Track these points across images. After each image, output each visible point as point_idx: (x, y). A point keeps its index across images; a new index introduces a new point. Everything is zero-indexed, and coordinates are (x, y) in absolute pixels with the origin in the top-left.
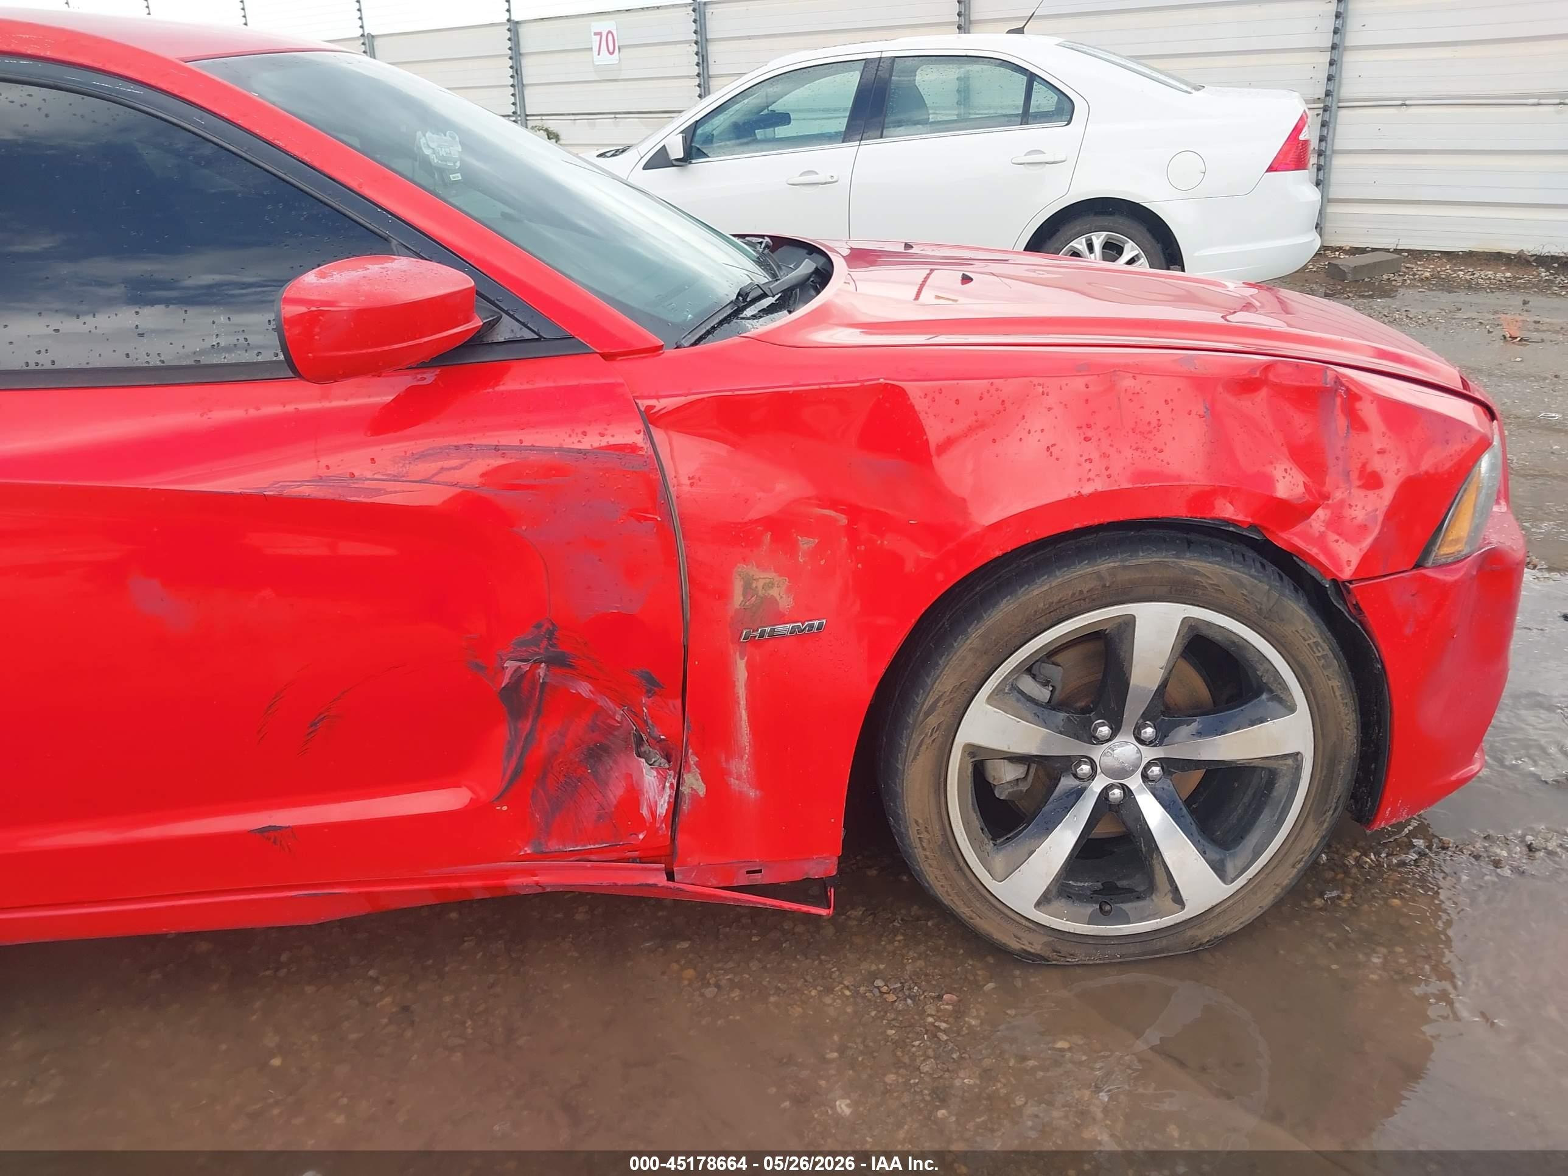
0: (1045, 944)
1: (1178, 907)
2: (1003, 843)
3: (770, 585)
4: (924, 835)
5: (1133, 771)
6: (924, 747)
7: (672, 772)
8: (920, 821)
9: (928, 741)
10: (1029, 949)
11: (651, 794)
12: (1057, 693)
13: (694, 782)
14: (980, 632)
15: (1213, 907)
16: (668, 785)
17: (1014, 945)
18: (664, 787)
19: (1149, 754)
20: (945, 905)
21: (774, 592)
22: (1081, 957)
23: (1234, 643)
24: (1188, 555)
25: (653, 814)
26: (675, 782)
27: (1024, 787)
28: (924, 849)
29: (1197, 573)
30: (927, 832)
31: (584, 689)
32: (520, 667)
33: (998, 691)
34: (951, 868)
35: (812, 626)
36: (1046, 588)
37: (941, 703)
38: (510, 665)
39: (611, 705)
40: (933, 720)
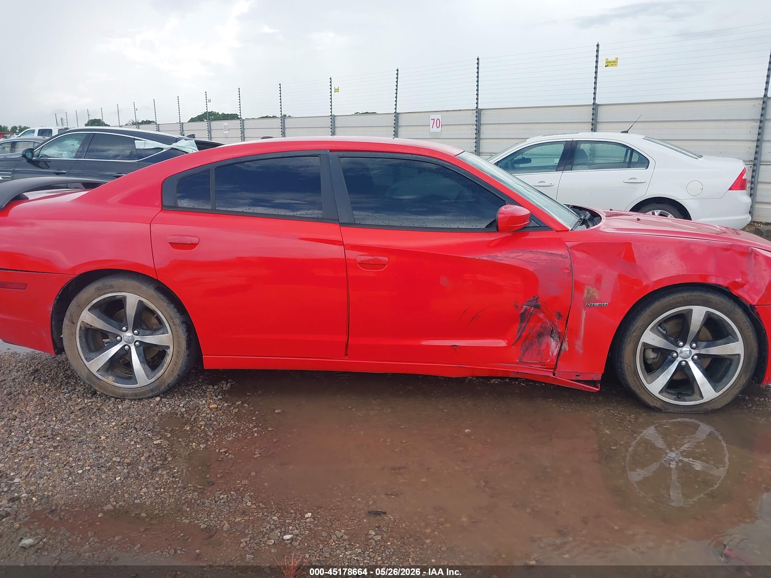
0: (661, 405)
1: (701, 398)
2: (650, 374)
3: (594, 292)
4: (629, 368)
5: (689, 357)
6: (631, 342)
7: (560, 343)
8: (628, 363)
9: (633, 340)
10: (656, 406)
11: (553, 348)
12: (668, 333)
13: (566, 346)
14: (649, 310)
15: (712, 400)
16: (558, 346)
17: (652, 404)
18: (557, 347)
19: (694, 352)
20: (632, 390)
21: (595, 294)
22: (671, 410)
23: (720, 320)
24: (708, 294)
25: (552, 354)
26: (560, 346)
27: (656, 360)
28: (628, 372)
29: (711, 298)
30: (630, 367)
31: (541, 316)
32: (527, 308)
33: (653, 328)
34: (636, 378)
35: (604, 304)
36: (668, 299)
37: (637, 330)
38: (525, 307)
39: (547, 321)
40: (634, 334)
